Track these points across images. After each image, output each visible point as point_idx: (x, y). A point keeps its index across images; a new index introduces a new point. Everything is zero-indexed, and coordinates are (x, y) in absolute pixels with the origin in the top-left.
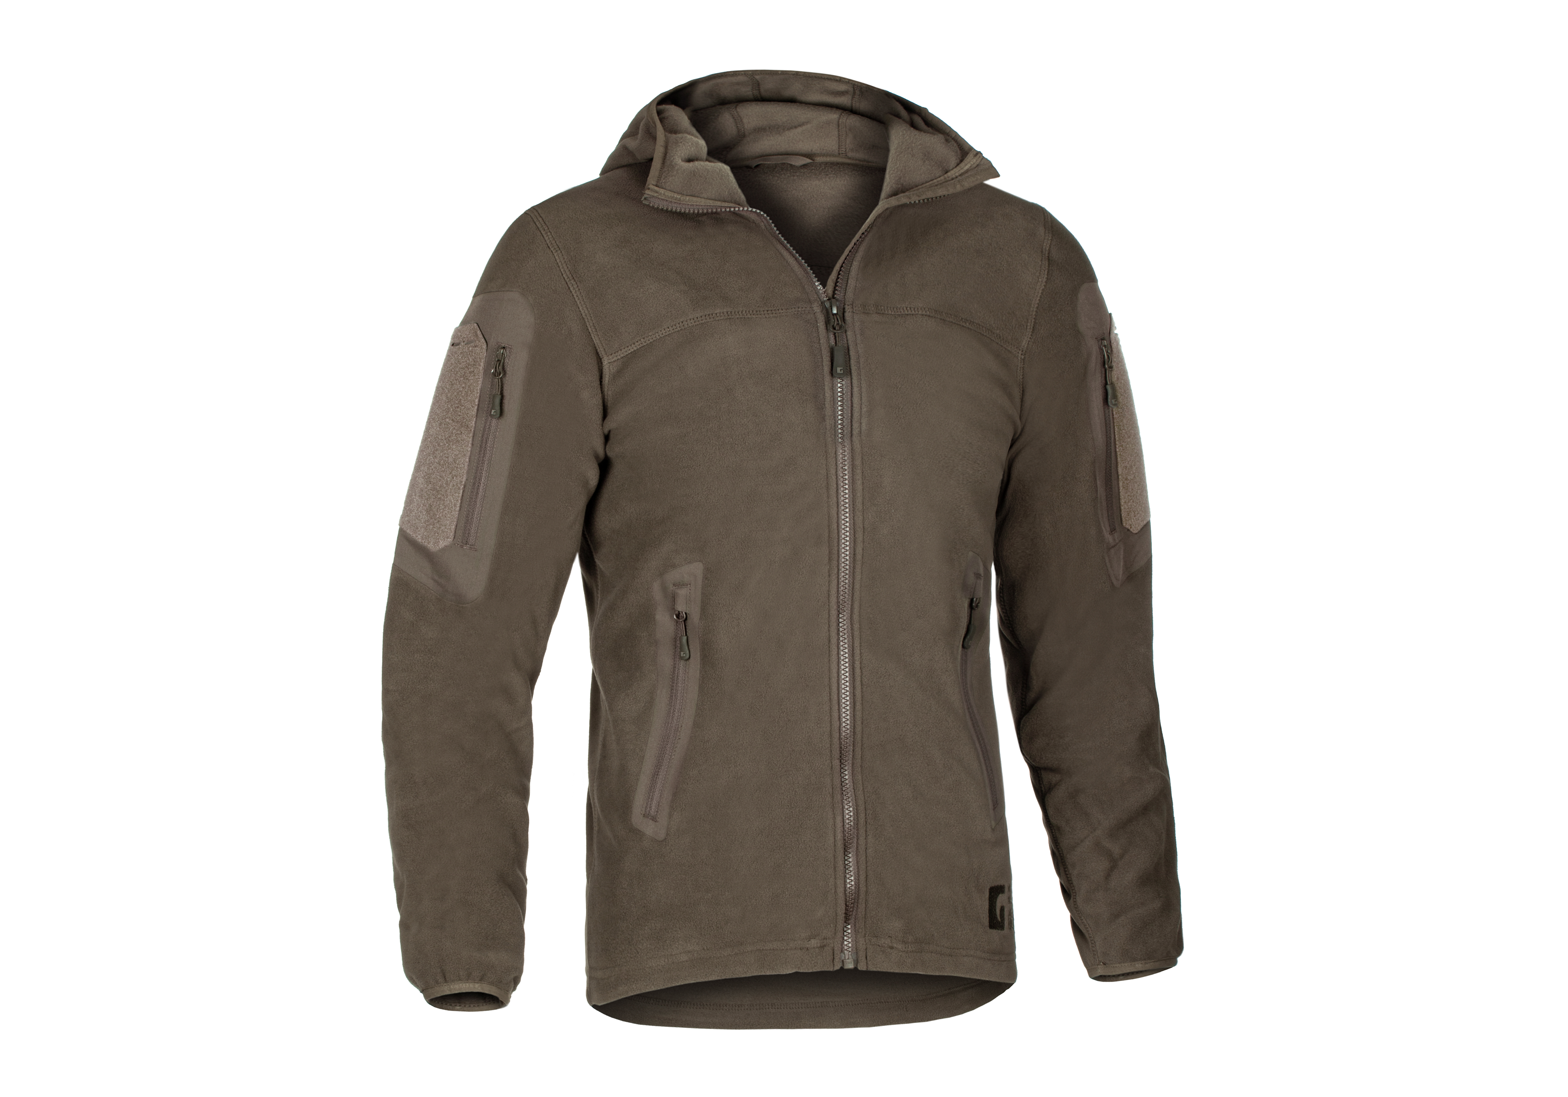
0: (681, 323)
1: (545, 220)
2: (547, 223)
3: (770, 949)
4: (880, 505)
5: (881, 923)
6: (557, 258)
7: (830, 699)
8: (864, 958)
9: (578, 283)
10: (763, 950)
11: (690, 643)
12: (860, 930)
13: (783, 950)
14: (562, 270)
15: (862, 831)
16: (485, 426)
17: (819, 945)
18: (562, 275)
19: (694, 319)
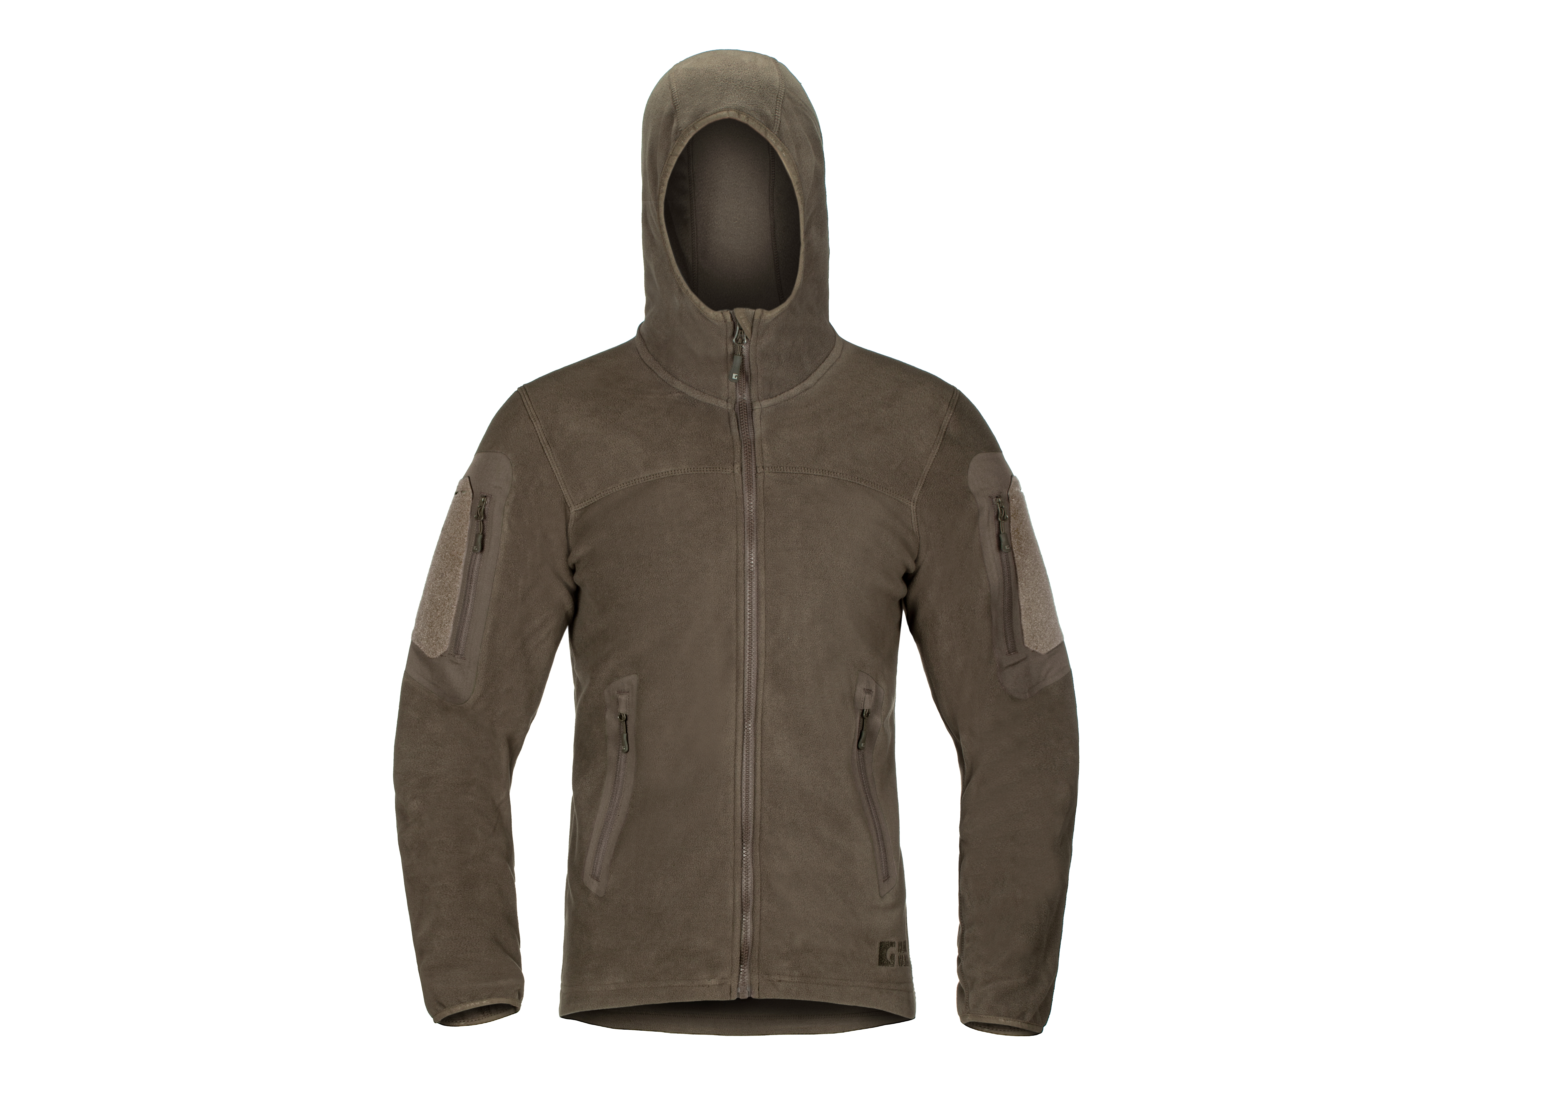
0: (633, 481)
1: (530, 397)
2: (531, 399)
3: (679, 986)
4: (779, 633)
5: (771, 964)
6: (536, 426)
7: (734, 790)
8: (757, 990)
9: (552, 448)
10: (673, 986)
11: (629, 739)
12: (754, 970)
13: (689, 986)
14: (540, 437)
15: (758, 896)
16: (471, 560)
17: (718, 983)
18: (540, 441)
19: (644, 478)
